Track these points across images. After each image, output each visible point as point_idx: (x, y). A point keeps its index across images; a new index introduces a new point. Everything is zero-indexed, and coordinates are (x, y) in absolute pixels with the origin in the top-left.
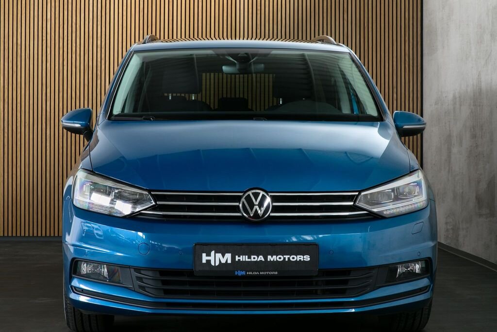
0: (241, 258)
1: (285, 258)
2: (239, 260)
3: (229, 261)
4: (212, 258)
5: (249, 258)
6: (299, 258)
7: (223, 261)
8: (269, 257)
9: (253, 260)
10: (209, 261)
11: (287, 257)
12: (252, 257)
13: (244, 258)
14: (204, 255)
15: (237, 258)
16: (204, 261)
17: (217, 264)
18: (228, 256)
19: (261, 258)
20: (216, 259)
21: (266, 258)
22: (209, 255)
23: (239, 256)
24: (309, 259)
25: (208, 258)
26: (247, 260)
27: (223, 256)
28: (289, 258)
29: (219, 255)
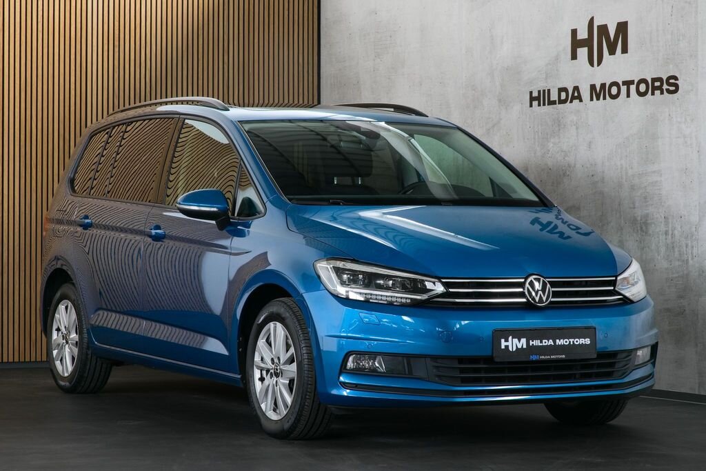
0: (534, 343)
1: (570, 342)
2: (533, 344)
3: (525, 346)
4: (509, 344)
5: (541, 342)
6: (582, 341)
7: (520, 346)
8: (558, 341)
9: (544, 344)
10: (507, 347)
11: (571, 340)
12: (544, 341)
13: (536, 343)
14: (503, 340)
15: (531, 343)
16: (503, 347)
17: (514, 350)
18: (524, 341)
19: (551, 342)
20: (514, 344)
21: (555, 342)
22: (507, 340)
23: (533, 341)
24: (589, 342)
25: (507, 344)
26: (540, 344)
27: (519, 341)
28: (573, 342)
29: (516, 340)
